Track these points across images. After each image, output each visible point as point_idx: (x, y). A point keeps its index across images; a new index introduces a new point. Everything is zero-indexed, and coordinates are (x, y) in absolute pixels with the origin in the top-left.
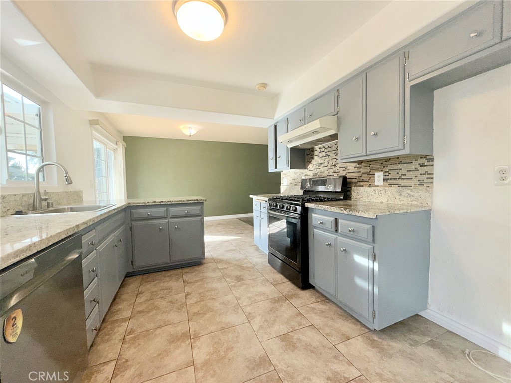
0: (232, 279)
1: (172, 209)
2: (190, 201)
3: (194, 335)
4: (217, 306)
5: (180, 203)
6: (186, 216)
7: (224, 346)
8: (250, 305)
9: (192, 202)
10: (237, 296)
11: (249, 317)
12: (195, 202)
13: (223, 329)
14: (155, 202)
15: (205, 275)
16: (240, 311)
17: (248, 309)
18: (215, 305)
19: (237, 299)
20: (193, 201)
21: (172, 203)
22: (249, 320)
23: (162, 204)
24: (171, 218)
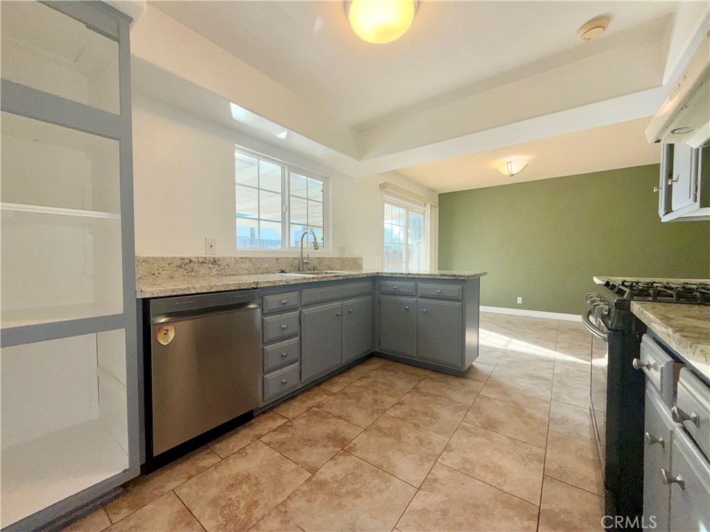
0: (477, 418)
1: (421, 285)
2: (445, 276)
3: (350, 448)
4: (409, 438)
5: (431, 277)
6: (438, 298)
7: (356, 486)
8: (451, 470)
9: (448, 278)
10: (453, 446)
11: (428, 484)
12: (452, 278)
13: (380, 467)
14: (402, 274)
15: (449, 392)
16: (427, 466)
17: (440, 473)
18: (409, 435)
19: (447, 448)
20: (448, 276)
21: (422, 277)
22: (423, 487)
23: (409, 276)
24: (421, 297)
